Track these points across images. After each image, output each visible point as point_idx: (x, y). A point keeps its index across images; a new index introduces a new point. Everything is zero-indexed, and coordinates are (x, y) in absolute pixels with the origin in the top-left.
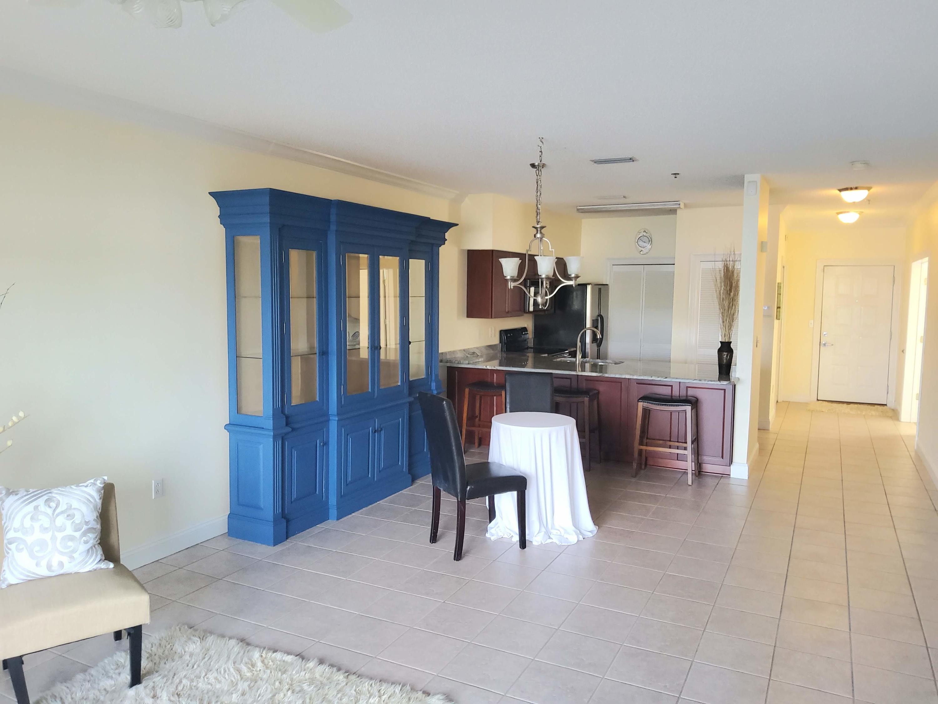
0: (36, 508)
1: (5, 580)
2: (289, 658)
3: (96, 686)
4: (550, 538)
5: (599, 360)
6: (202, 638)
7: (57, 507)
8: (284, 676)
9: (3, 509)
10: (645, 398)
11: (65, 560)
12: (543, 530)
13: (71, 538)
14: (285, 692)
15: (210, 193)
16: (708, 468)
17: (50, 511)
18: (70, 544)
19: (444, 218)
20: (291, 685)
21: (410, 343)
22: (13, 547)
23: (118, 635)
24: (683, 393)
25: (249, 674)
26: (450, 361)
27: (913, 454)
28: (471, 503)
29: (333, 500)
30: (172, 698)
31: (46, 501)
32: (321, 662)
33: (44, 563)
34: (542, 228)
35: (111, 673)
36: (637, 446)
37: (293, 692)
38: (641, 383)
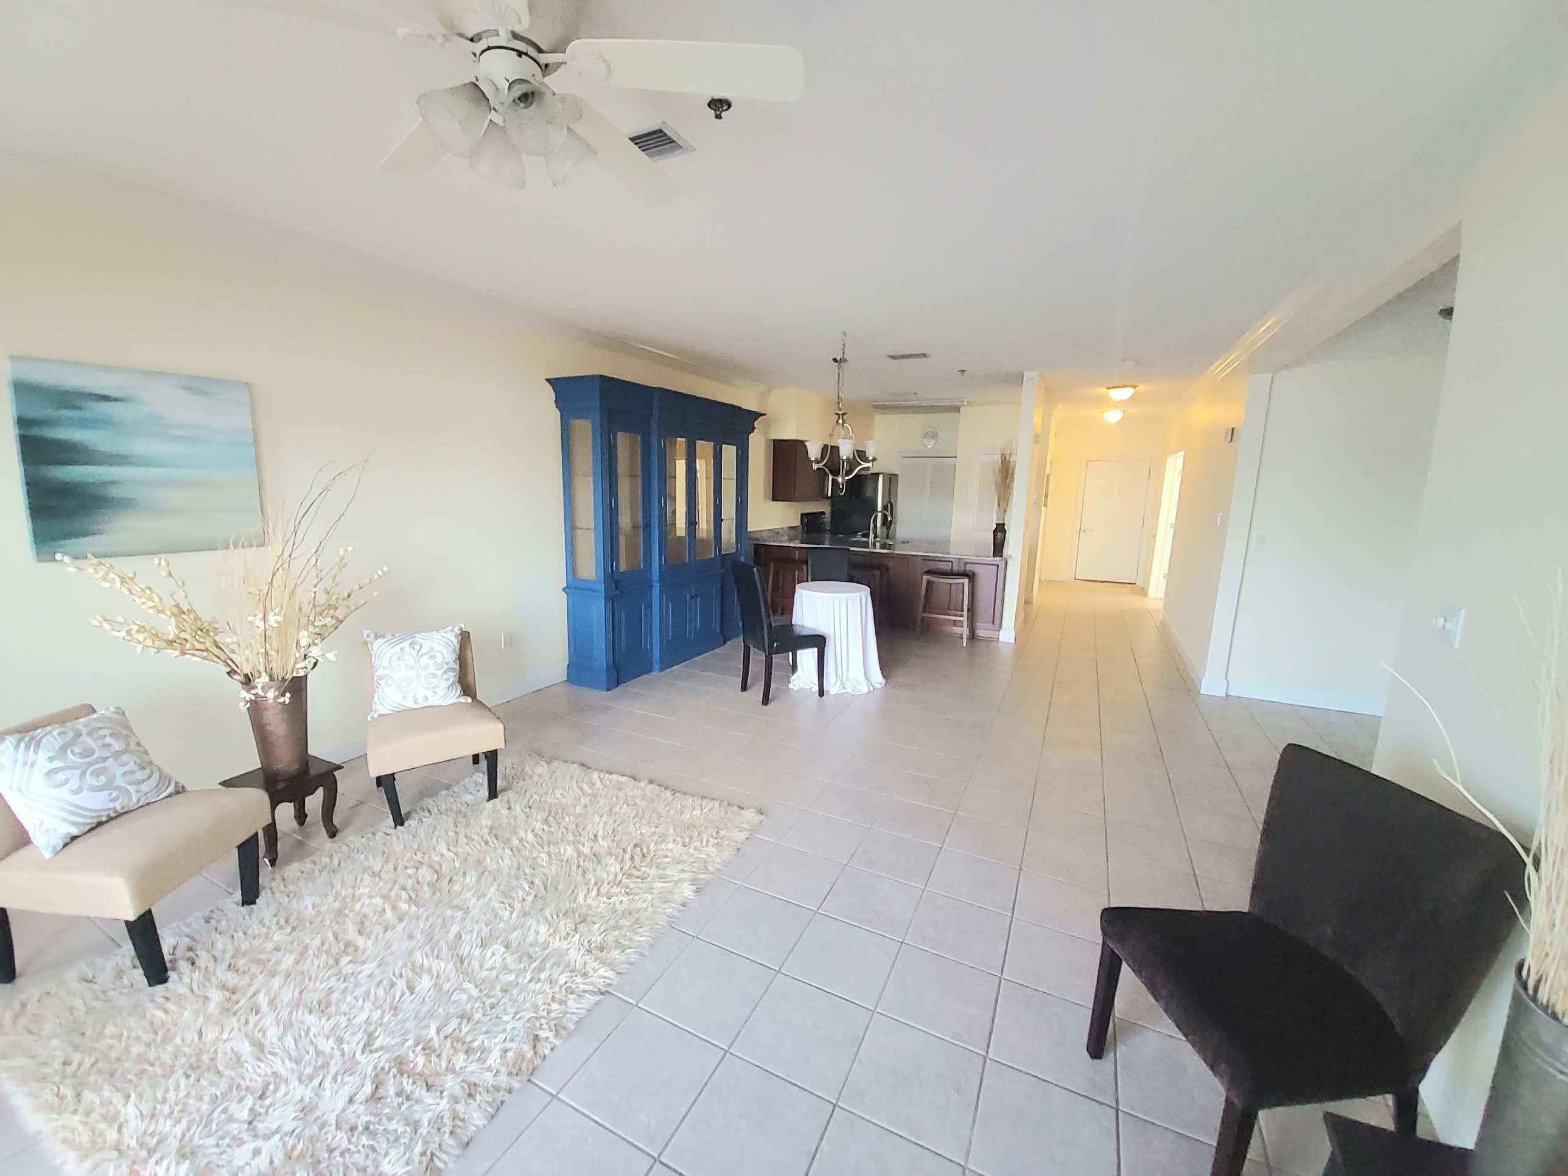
0: (402, 649)
1: (376, 710)
2: (624, 779)
3: (458, 800)
4: (845, 688)
5: (888, 540)
6: (549, 763)
7: (420, 648)
8: (620, 792)
9: (373, 650)
10: (928, 572)
11: (429, 694)
12: (839, 681)
13: (434, 676)
14: (621, 805)
15: (547, 380)
16: (980, 633)
17: (414, 653)
18: (433, 680)
19: (754, 408)
20: (626, 800)
21: (722, 520)
22: (382, 682)
23: (476, 759)
24: (962, 569)
25: (590, 792)
26: (757, 539)
27: (1159, 624)
28: (776, 659)
29: (656, 654)
30: (525, 810)
31: (411, 643)
32: (651, 782)
33: (410, 697)
34: (844, 414)
35: (471, 790)
36: (920, 615)
37: (628, 806)
38: (925, 559)
